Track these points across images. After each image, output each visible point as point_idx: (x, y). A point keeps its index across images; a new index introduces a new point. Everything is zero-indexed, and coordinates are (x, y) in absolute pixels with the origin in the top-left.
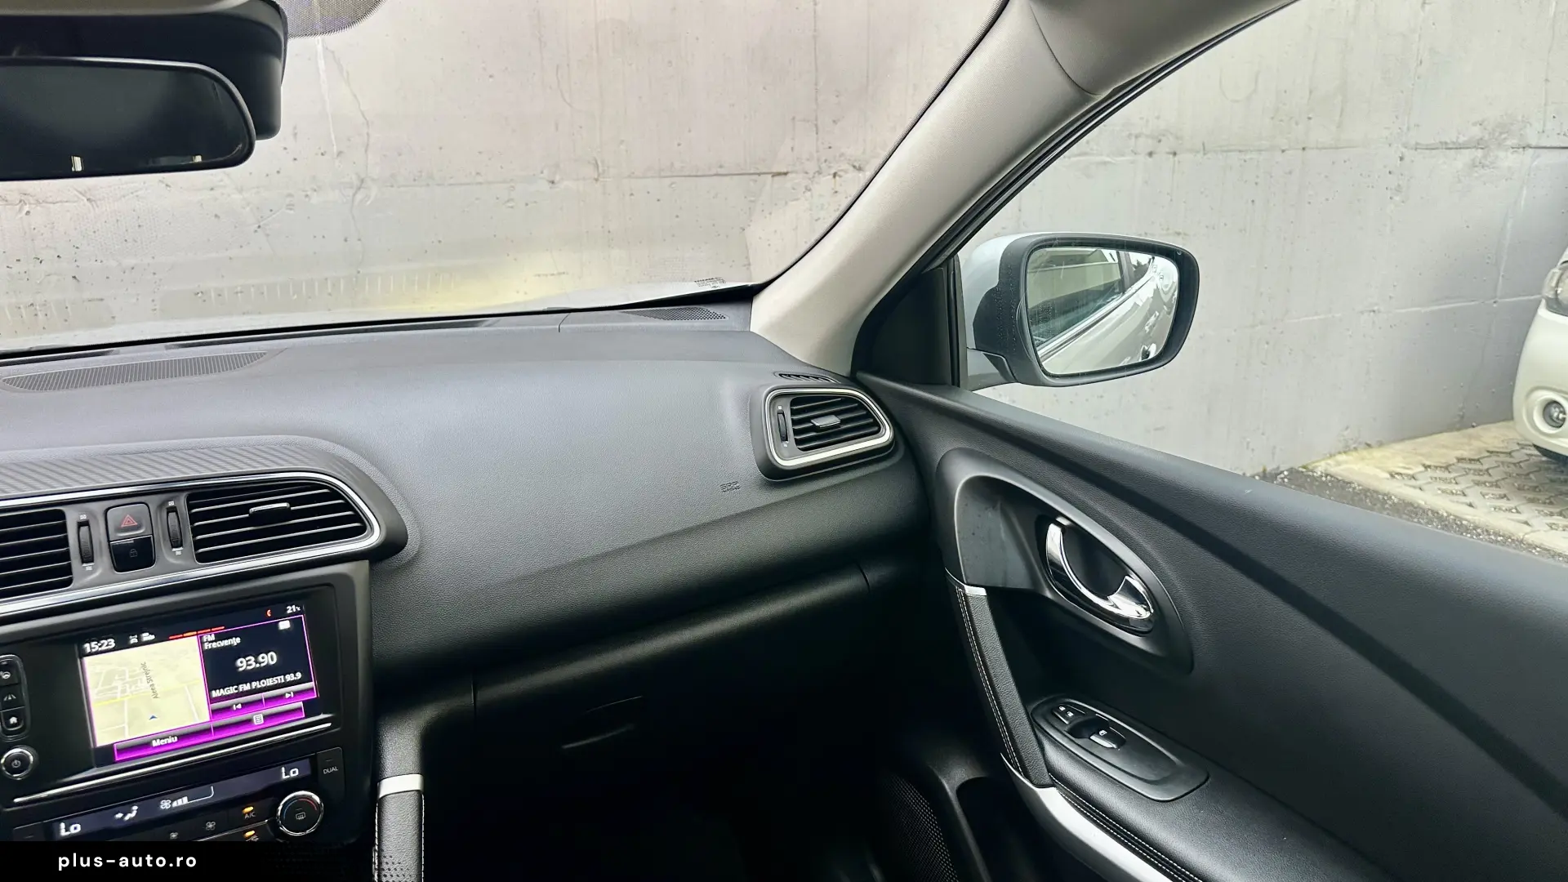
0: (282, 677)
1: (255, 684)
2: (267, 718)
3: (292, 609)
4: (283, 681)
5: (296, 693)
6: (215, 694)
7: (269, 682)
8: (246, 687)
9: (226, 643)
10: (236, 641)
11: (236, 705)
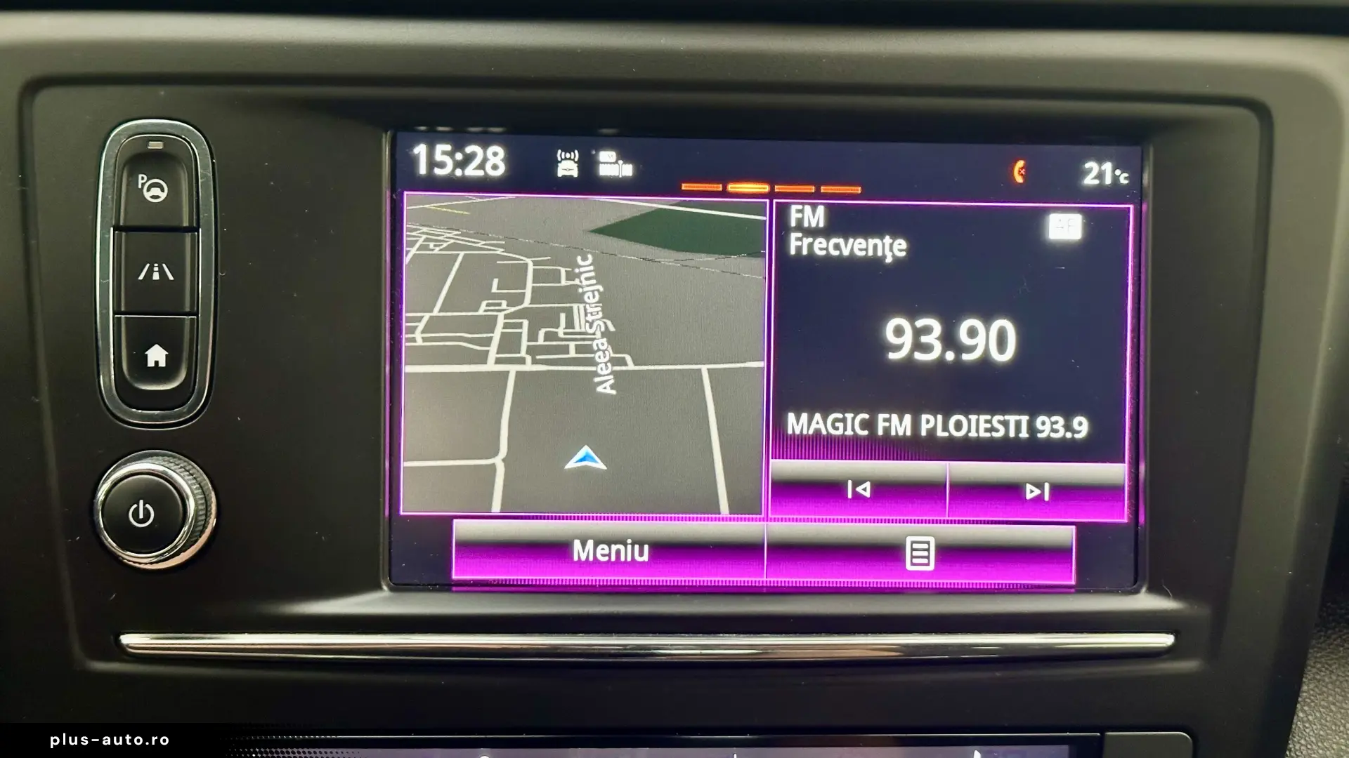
0: (1024, 419)
1: (929, 422)
2: (949, 554)
3: (1100, 176)
4: (1024, 434)
5: (1065, 493)
6: (797, 424)
7: (978, 426)
8: (898, 425)
9: (858, 247)
10: (892, 248)
11: (857, 483)
